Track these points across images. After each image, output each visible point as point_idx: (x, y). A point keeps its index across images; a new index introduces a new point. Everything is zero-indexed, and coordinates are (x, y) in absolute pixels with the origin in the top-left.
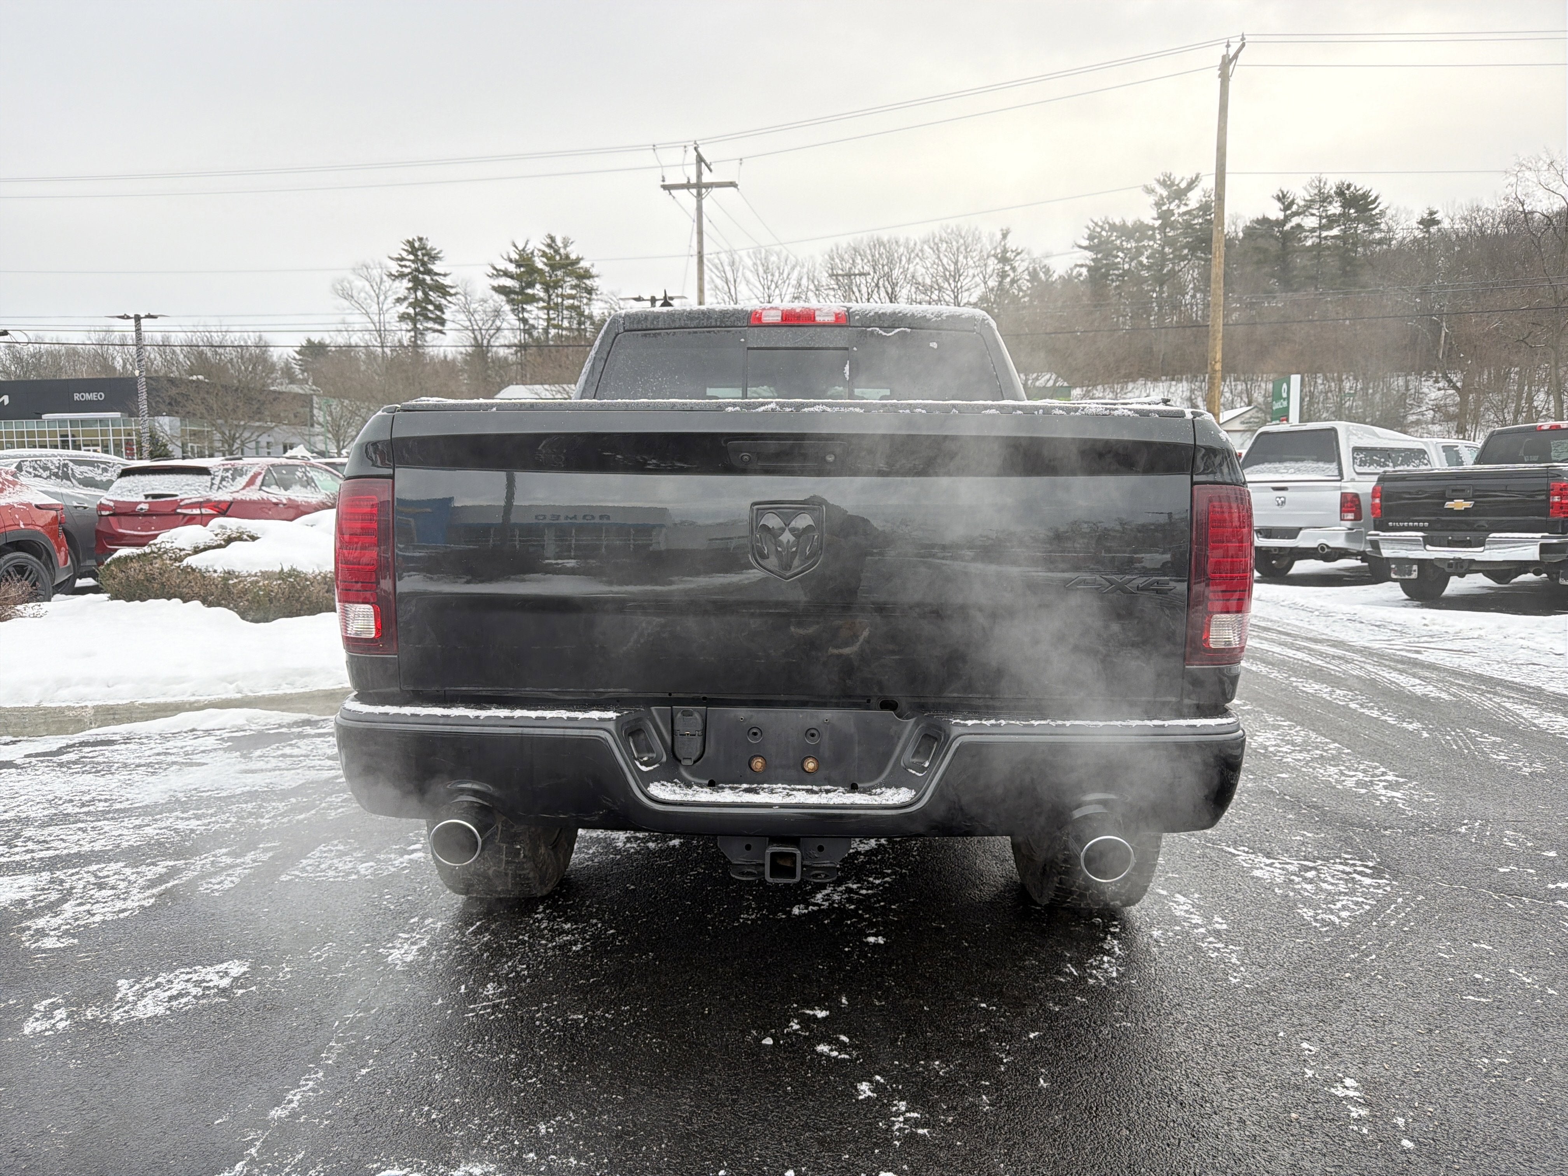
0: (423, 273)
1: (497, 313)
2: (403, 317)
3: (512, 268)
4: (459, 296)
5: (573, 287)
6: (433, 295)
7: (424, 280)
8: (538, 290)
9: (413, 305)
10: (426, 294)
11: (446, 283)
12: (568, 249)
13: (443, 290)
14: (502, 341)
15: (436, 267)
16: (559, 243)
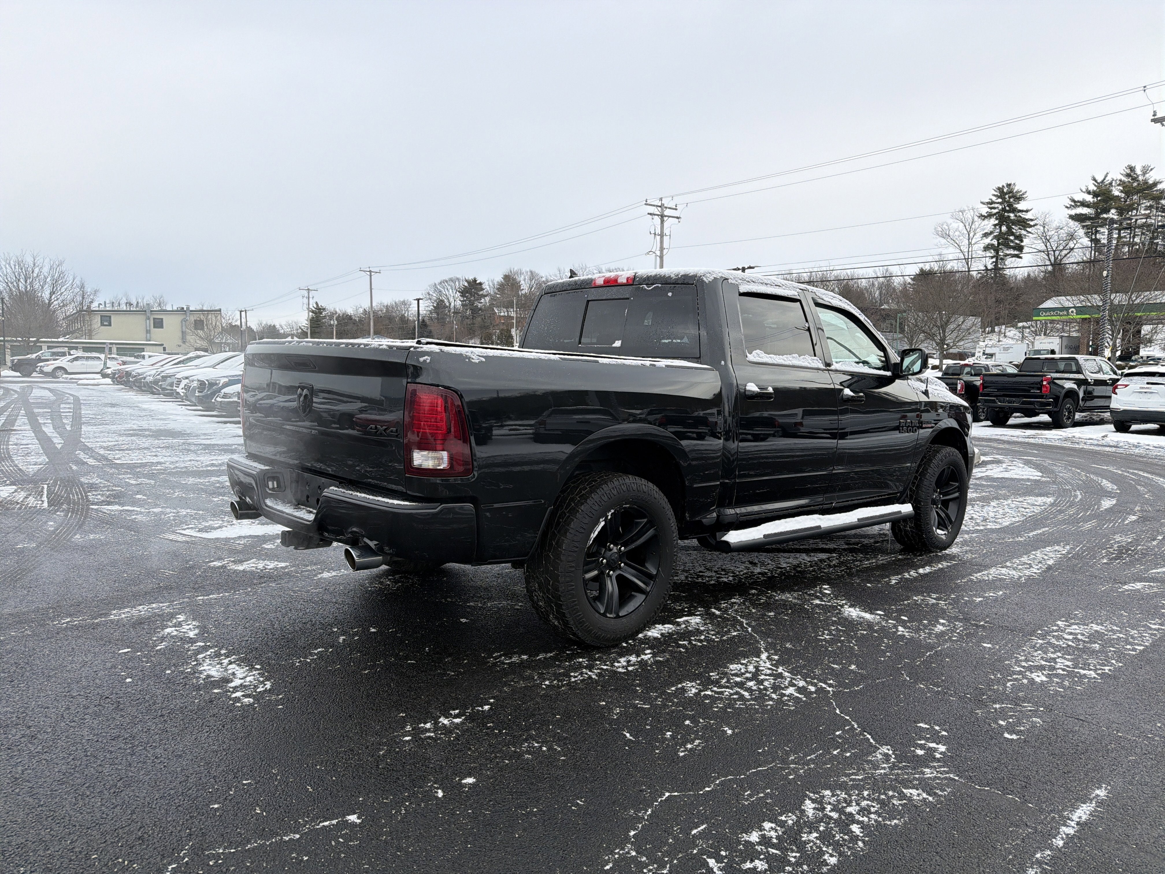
0: (1009, 212)
1: (1072, 237)
2: (987, 248)
3: (1089, 198)
4: (1038, 227)
5: (1150, 208)
6: (1015, 229)
7: (1009, 217)
8: (1113, 214)
9: (997, 238)
10: (1009, 228)
11: (1027, 217)
12: (1147, 176)
13: (1024, 224)
14: (1072, 260)
15: (1021, 206)
16: (1138, 171)
